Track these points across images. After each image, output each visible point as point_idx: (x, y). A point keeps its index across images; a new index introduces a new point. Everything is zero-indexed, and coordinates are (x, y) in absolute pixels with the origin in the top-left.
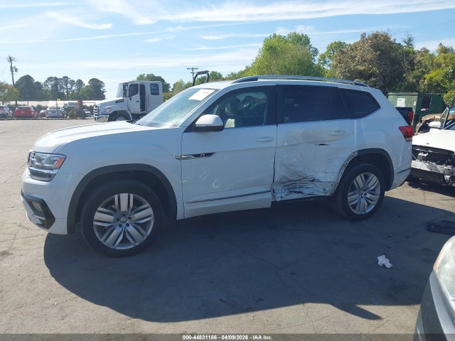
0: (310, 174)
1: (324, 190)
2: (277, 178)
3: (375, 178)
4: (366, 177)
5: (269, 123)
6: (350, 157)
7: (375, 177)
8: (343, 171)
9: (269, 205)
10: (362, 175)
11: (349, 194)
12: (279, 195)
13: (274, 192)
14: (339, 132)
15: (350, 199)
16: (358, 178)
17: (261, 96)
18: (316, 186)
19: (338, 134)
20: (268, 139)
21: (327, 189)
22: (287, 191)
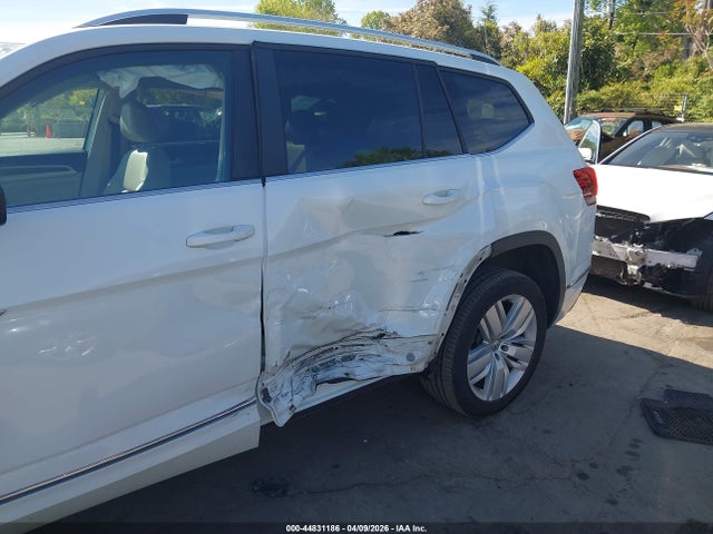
0: (372, 320)
1: (410, 357)
2: (274, 358)
3: (528, 306)
4: (508, 306)
5: (235, 175)
6: (474, 261)
7: (527, 302)
8: (456, 302)
9: (254, 442)
10: (500, 303)
11: (470, 357)
12: (284, 404)
13: (267, 398)
14: (445, 194)
15: (471, 368)
16: (492, 313)
17: (202, 78)
18: (389, 351)
19: (443, 200)
20: (233, 236)
21: (418, 355)
22: (309, 380)
